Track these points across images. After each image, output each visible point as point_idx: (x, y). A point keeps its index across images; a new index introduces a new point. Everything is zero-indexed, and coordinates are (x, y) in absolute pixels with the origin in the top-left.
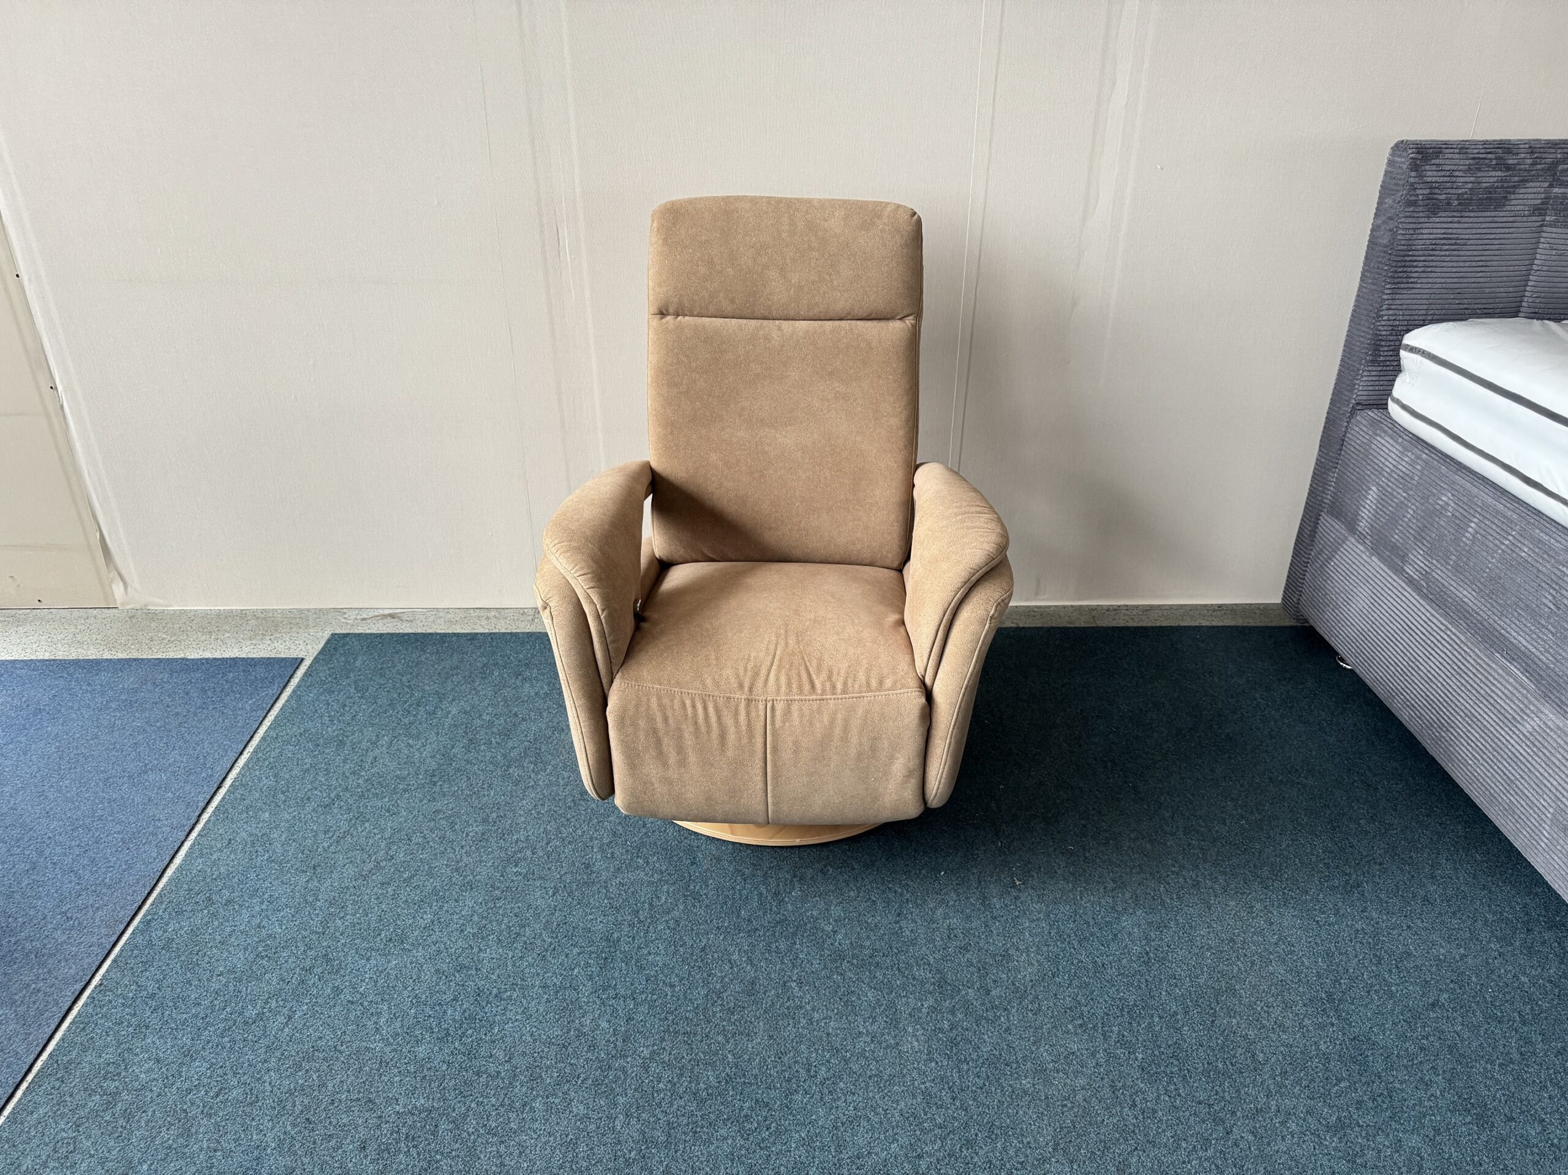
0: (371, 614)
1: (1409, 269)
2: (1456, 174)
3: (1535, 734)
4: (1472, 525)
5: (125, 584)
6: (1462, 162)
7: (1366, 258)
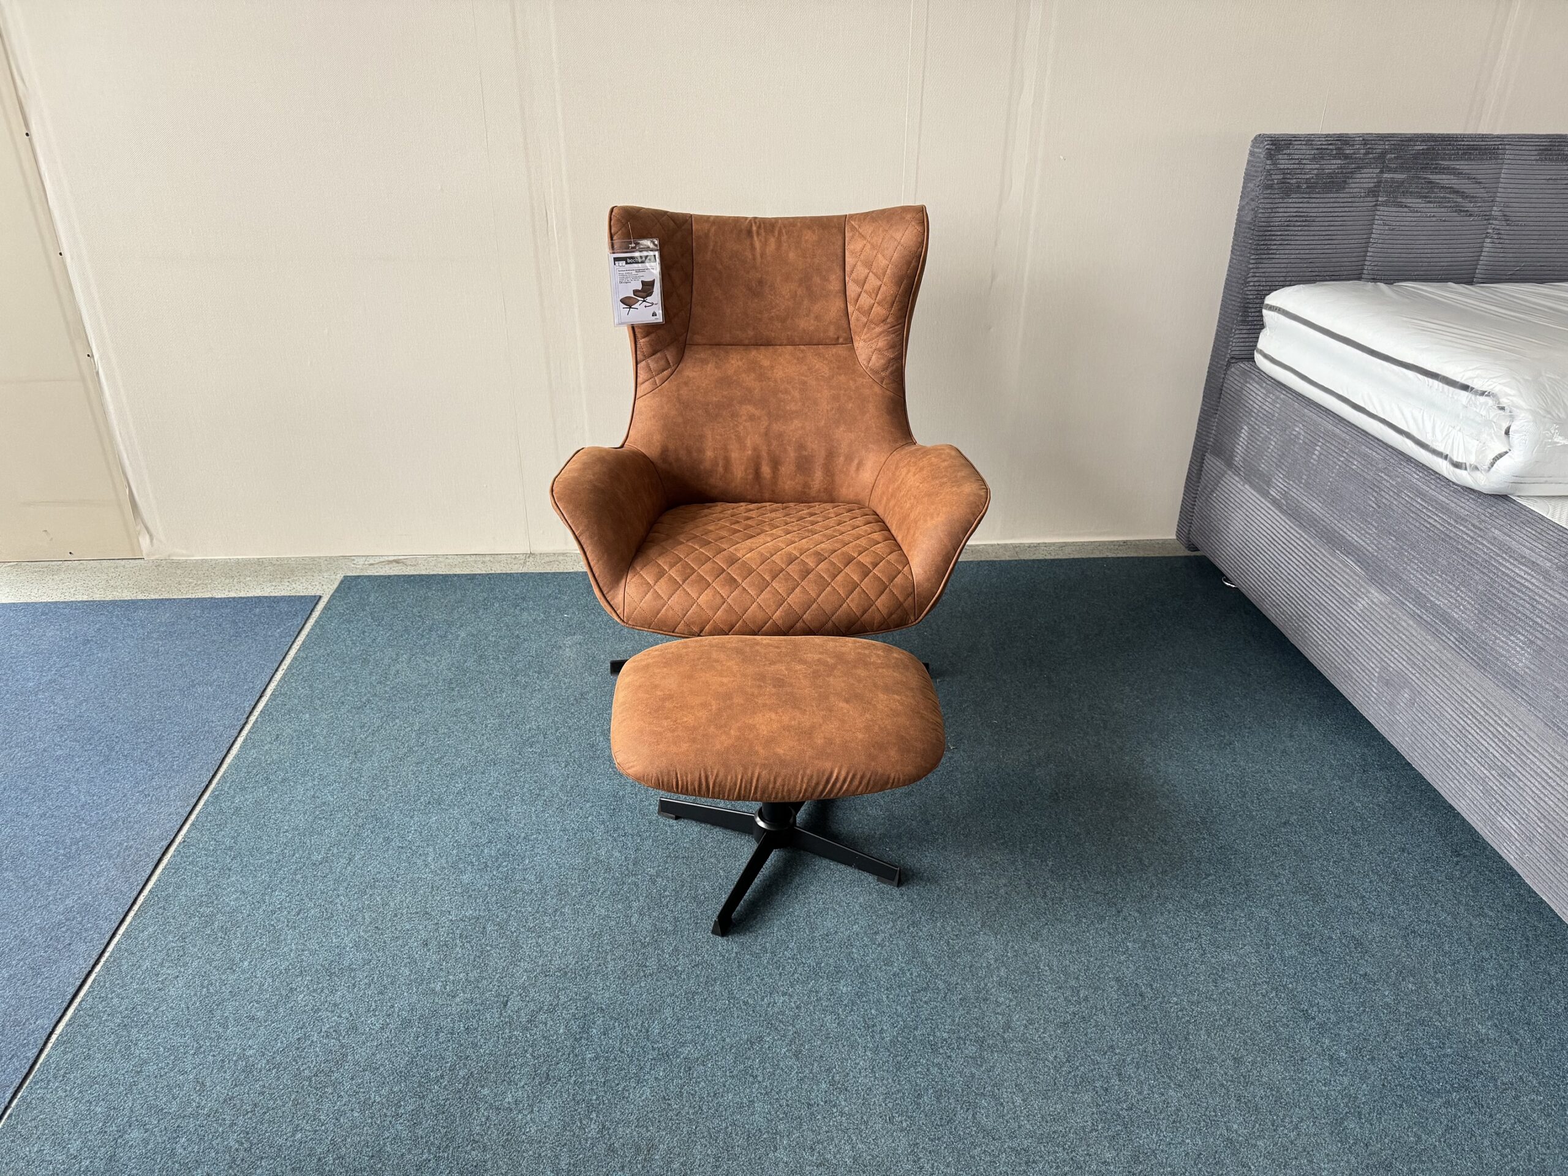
0: (377, 560)
1: (1269, 243)
2: (1304, 162)
3: (1365, 611)
4: (1318, 448)
5: (151, 536)
6: (1308, 152)
7: (1235, 233)
